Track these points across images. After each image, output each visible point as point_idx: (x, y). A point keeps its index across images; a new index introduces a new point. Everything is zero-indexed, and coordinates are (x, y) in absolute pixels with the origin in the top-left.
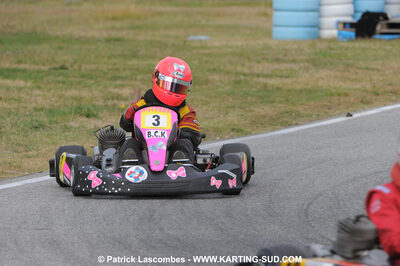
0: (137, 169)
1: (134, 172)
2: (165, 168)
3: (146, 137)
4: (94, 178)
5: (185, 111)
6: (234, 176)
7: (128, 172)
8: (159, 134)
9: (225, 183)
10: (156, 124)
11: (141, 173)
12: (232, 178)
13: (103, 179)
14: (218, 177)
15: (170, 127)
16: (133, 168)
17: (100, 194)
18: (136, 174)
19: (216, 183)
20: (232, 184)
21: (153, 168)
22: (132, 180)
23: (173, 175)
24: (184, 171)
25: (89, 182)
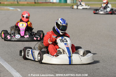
2: (24, 35)
3: (20, 28)
4: (9, 37)
5: (29, 23)
6: (39, 37)
8: (23, 28)
9: (37, 39)
10: (22, 26)
11: (19, 36)
13: (11, 37)
14: (36, 37)
15: (26, 26)
16: (17, 35)
18: (18, 36)
19: (35, 39)
20: (39, 39)
21: (21, 35)
22: (17, 38)
23: (26, 37)
24: (28, 36)
25: (7, 38)
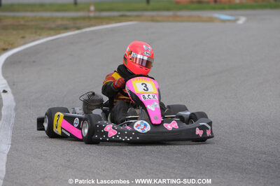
0: (142, 122)
1: (140, 125)
2: (162, 122)
3: (143, 100)
4: (111, 130)
6: (209, 127)
7: (135, 125)
8: (151, 97)
9: (205, 133)
10: (146, 90)
11: (145, 126)
12: (208, 129)
13: (118, 130)
14: (200, 128)
16: (139, 122)
17: (114, 142)
18: (141, 126)
19: (199, 132)
20: (208, 133)
21: (154, 122)
22: (140, 130)
23: (169, 127)
24: (176, 124)
25: (106, 133)
